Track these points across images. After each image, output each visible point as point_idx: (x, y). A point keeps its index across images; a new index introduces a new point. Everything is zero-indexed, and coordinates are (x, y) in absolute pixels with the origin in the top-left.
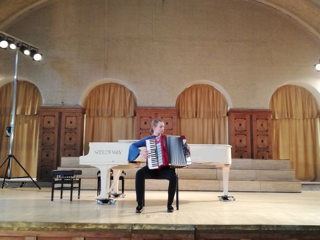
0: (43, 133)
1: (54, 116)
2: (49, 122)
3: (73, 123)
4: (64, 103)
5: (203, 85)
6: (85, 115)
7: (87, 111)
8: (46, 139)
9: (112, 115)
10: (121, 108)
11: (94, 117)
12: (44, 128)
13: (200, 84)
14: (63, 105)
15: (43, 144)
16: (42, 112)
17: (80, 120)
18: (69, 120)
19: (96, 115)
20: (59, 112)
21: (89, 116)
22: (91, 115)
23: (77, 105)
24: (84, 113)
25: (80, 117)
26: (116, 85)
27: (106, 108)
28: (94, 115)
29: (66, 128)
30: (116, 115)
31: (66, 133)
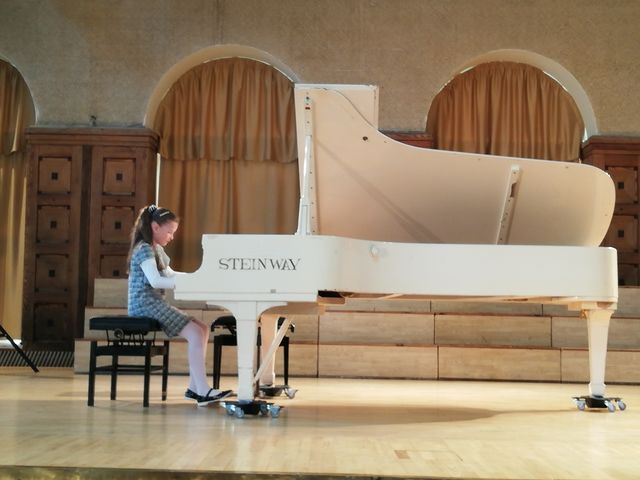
0: (39, 207)
1: (70, 159)
2: (55, 176)
3: (124, 178)
4: (99, 120)
5: (510, 64)
6: (159, 155)
7: (164, 143)
8: (48, 226)
9: (237, 155)
10: (263, 135)
11: (184, 163)
12: (39, 193)
13: (498, 63)
14: (94, 124)
15: (38, 241)
16: (33, 145)
17: (145, 170)
18: (112, 169)
19: (190, 156)
20: (84, 146)
21: (170, 160)
22: (176, 157)
23: (134, 125)
24: (157, 150)
25: (146, 163)
26: (250, 65)
27: (220, 135)
28: (186, 155)
29: (104, 194)
30: (250, 156)
31: (104, 208)
